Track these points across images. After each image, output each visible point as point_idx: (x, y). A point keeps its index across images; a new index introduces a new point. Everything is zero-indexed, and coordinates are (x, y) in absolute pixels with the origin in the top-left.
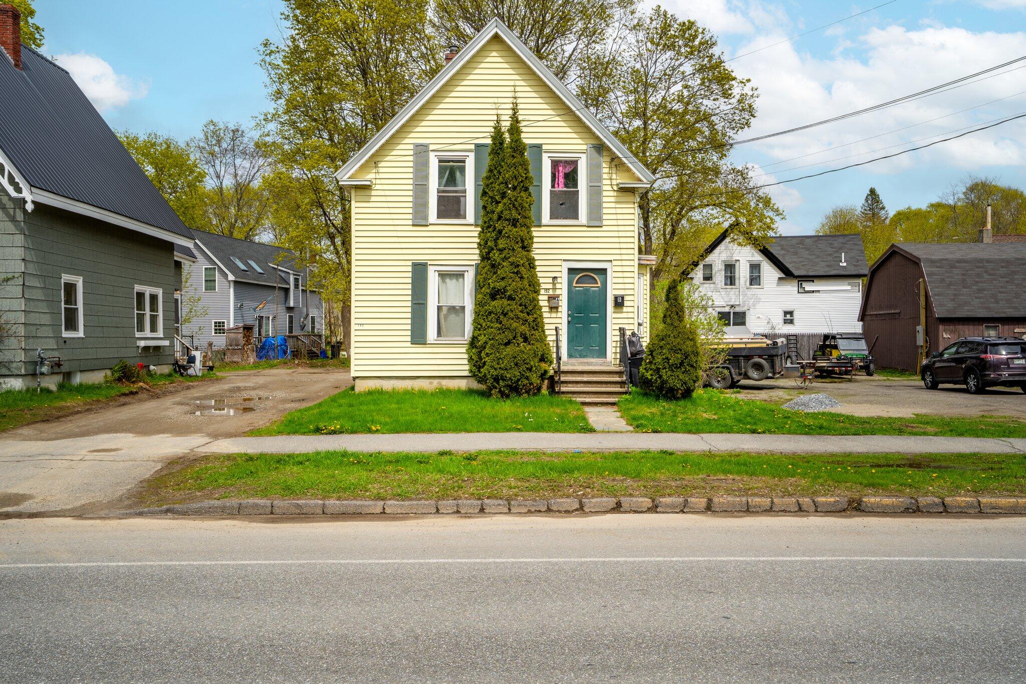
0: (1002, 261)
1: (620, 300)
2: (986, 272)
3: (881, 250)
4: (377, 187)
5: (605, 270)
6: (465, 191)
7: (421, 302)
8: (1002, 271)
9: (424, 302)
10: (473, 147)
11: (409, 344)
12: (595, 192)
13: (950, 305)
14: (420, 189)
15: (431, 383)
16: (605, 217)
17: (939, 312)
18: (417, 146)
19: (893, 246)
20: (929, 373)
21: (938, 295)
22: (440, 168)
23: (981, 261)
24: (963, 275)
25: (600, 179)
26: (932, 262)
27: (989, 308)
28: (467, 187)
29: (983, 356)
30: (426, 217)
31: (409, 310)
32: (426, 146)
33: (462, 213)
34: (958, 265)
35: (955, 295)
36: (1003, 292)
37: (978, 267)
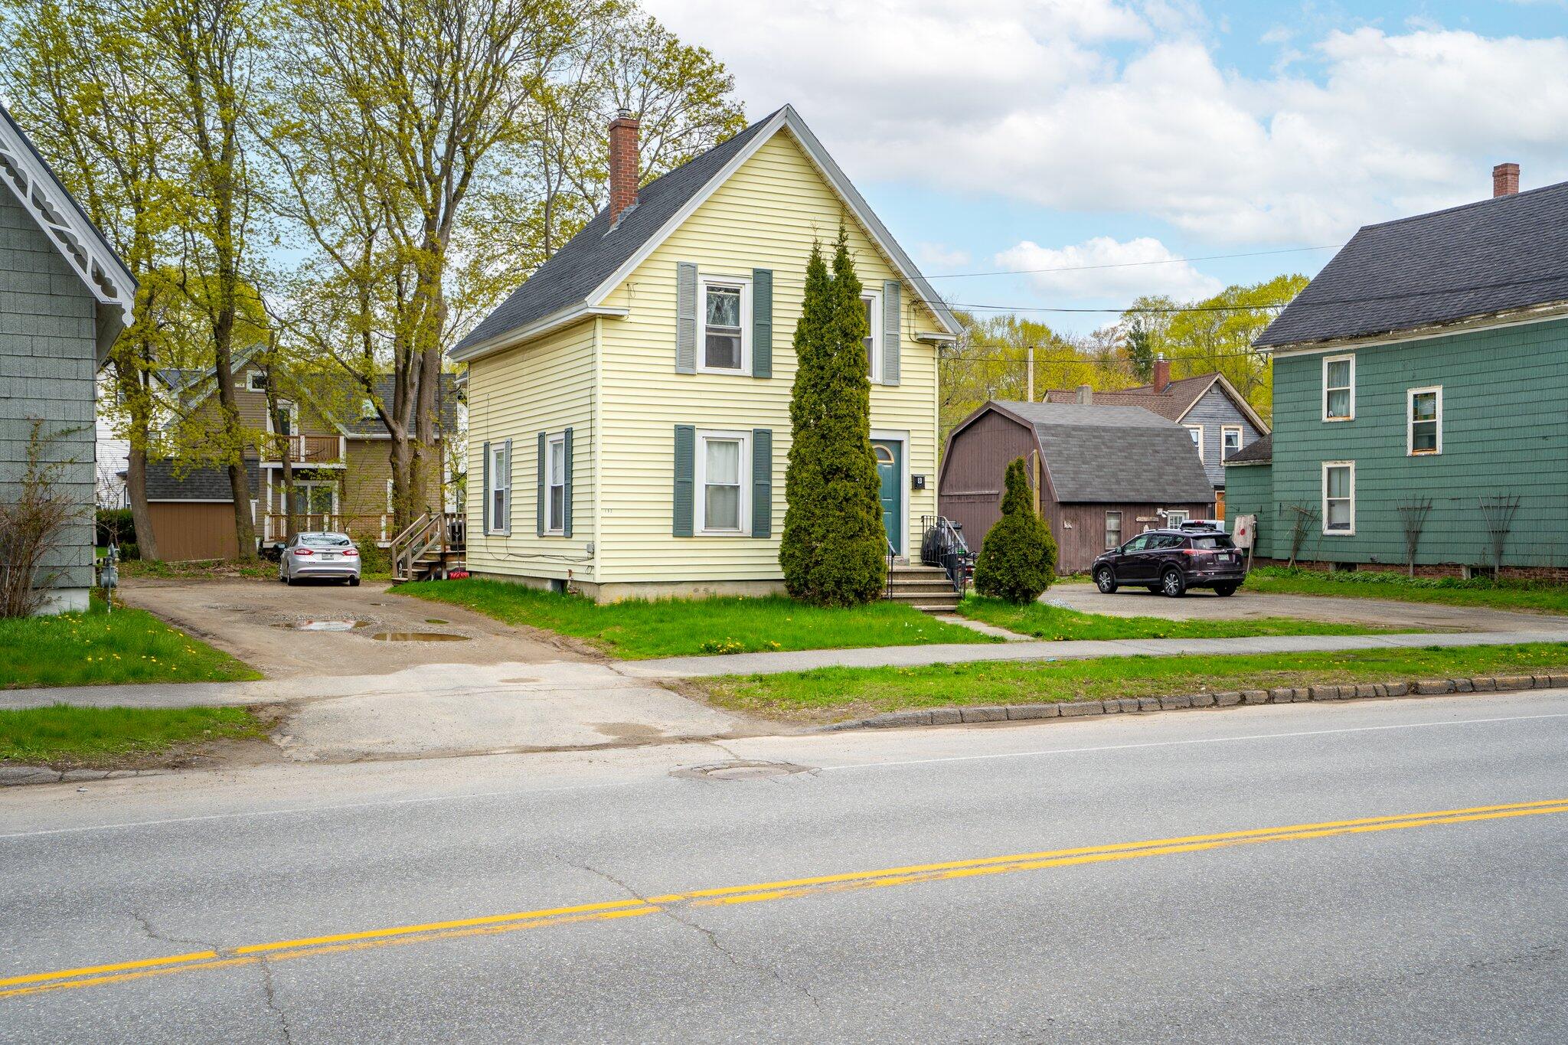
0: (1119, 429)
1: (920, 482)
2: (1103, 443)
3: (975, 407)
4: (631, 319)
5: (900, 442)
6: (739, 331)
7: (686, 479)
8: (1120, 443)
9: (689, 480)
10: (750, 273)
11: (671, 538)
12: (892, 342)
13: (1071, 485)
14: (686, 325)
15: (696, 590)
16: (902, 374)
17: (1059, 495)
18: (682, 266)
19: (989, 403)
20: (1105, 574)
21: (1058, 472)
22: (709, 297)
23: (1097, 428)
24: (1081, 446)
25: (898, 326)
26: (1047, 428)
27: (1110, 490)
28: (741, 325)
29: (1186, 550)
30: (693, 365)
31: (671, 490)
32: (694, 267)
33: (735, 360)
34: (1074, 433)
35: (1076, 473)
36: (1123, 471)
37: (1095, 437)
